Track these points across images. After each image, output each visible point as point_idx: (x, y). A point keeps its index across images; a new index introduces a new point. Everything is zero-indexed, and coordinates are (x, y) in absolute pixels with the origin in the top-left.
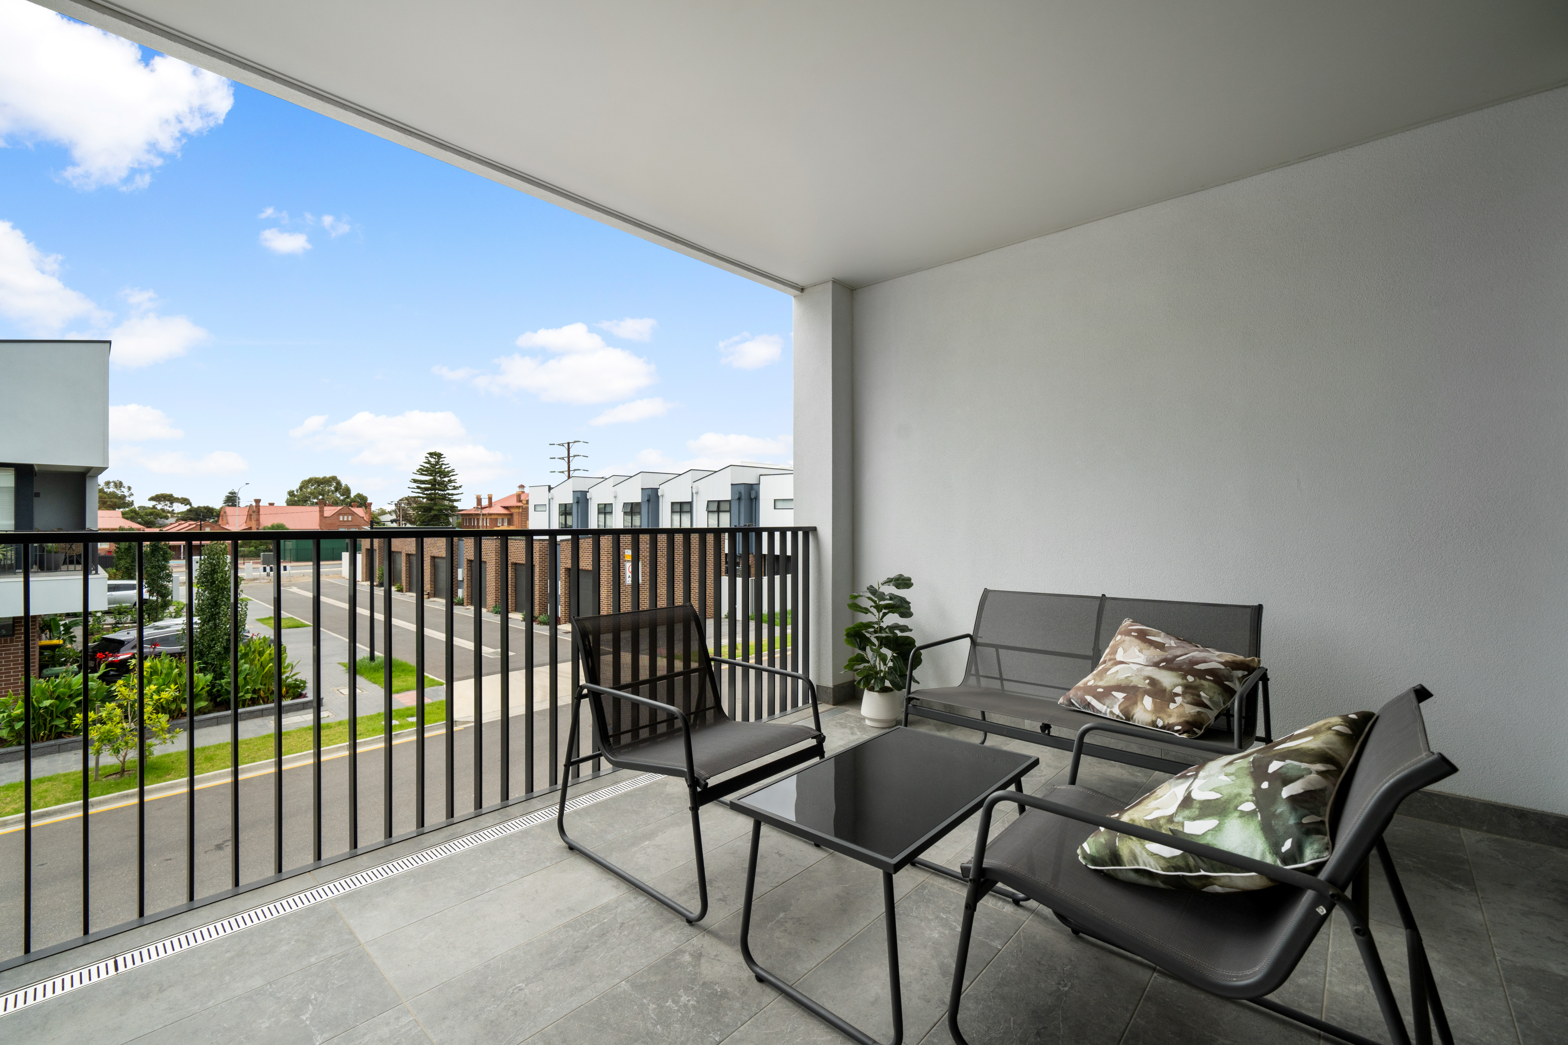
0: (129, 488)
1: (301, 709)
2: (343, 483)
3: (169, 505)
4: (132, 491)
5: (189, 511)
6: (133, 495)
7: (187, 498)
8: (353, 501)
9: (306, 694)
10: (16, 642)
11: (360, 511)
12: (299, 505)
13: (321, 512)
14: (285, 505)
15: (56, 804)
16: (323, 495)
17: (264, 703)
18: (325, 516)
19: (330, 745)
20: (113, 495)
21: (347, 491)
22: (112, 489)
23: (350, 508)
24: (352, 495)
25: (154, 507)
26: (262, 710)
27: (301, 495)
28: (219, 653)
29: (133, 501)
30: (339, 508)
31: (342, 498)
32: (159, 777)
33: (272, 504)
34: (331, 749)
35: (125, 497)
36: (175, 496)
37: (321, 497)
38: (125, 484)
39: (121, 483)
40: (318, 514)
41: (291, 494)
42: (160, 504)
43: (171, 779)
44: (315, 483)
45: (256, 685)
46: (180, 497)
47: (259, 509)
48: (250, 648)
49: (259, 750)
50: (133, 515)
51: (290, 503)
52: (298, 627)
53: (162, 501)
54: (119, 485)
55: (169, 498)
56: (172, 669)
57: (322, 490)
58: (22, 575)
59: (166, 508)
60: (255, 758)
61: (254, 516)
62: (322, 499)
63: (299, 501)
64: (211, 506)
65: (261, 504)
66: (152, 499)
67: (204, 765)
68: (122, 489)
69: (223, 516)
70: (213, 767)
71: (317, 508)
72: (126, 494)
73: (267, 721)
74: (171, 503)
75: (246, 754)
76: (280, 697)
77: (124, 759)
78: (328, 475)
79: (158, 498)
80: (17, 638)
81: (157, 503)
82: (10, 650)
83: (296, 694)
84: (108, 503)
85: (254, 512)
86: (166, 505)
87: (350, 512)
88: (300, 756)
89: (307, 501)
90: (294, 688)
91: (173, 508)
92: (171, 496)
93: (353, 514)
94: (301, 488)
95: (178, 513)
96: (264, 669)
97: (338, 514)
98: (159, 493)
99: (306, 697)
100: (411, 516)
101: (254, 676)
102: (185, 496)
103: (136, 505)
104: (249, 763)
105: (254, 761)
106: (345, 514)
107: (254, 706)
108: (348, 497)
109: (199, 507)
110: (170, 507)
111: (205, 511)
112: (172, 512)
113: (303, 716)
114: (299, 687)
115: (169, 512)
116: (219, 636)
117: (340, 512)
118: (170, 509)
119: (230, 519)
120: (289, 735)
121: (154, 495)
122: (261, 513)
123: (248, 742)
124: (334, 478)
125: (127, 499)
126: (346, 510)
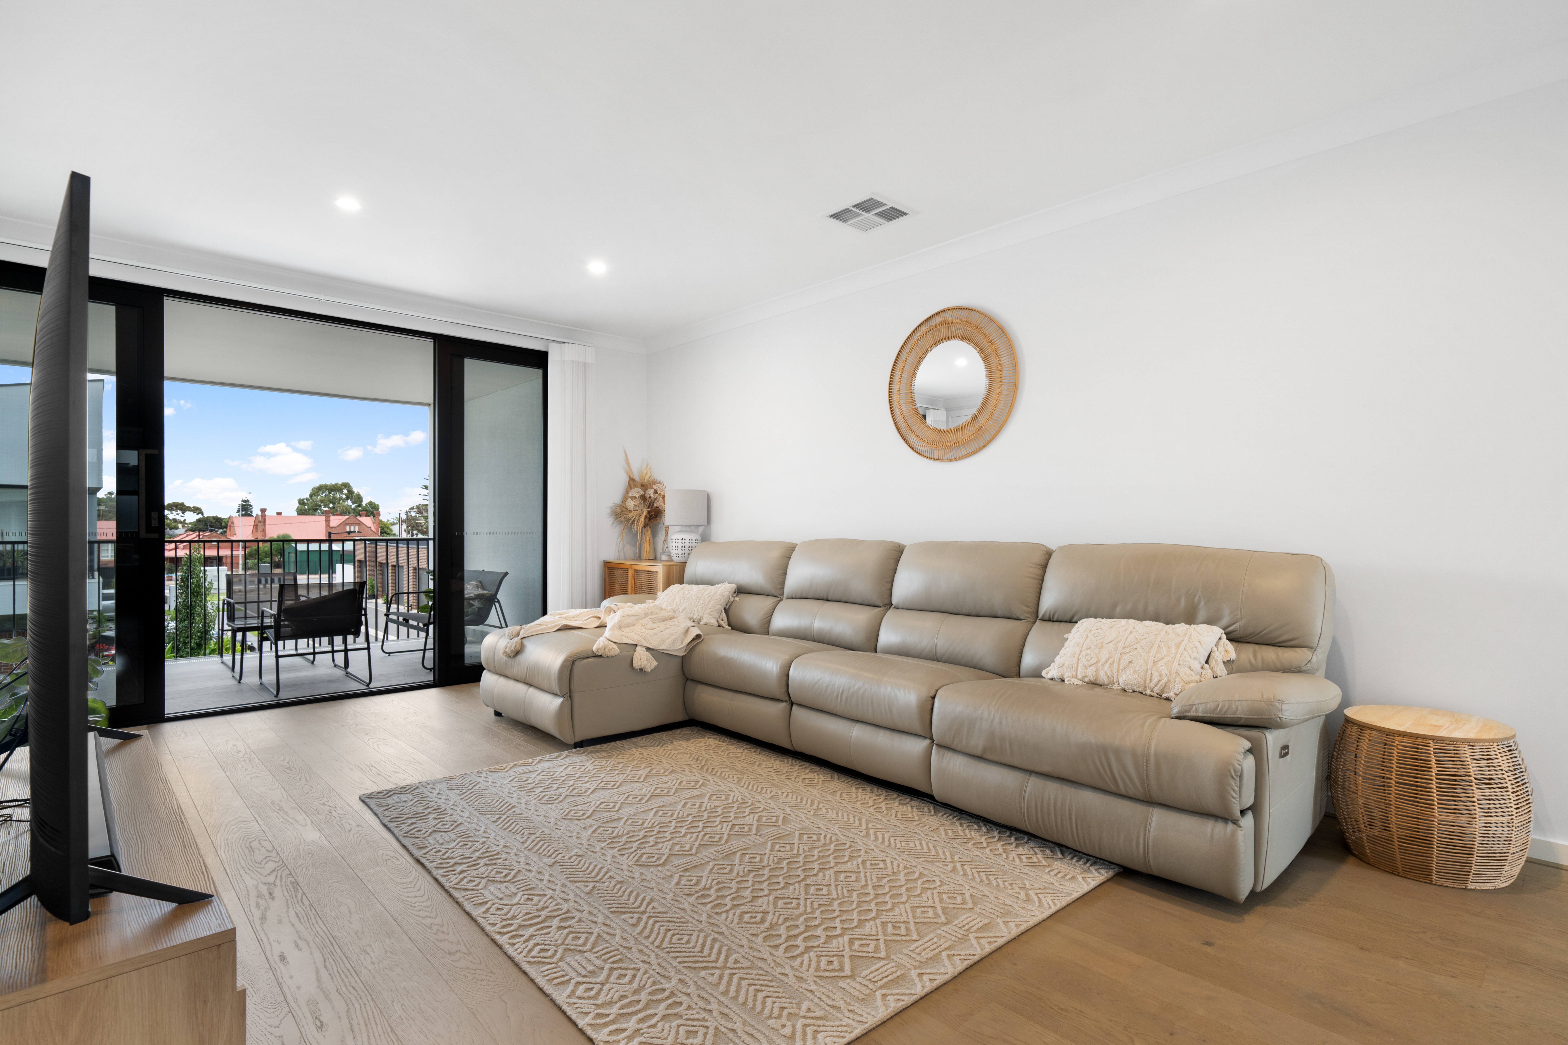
2: (356, 490)
3: (180, 514)
5: (199, 521)
8: (365, 510)
11: (367, 521)
12: (309, 514)
13: (328, 521)
14: (295, 514)
16: (334, 503)
18: (331, 525)
21: (358, 499)
23: (358, 518)
24: (364, 504)
27: (311, 503)
30: (346, 517)
31: (353, 506)
33: (279, 514)
36: (187, 504)
37: (331, 505)
40: (324, 524)
41: (301, 502)
42: (171, 513)
44: (326, 489)
46: (191, 506)
47: (265, 519)
51: (301, 512)
53: (173, 510)
55: (181, 507)
57: (333, 498)
59: (178, 517)
61: (260, 527)
62: (334, 508)
63: (309, 509)
64: (219, 516)
65: (267, 513)
69: (230, 526)
71: (323, 518)
74: (183, 513)
78: (340, 482)
85: (260, 522)
86: (178, 514)
87: (357, 522)
89: (317, 509)
91: (185, 518)
92: (182, 504)
93: (360, 524)
94: (311, 496)
95: (190, 523)
97: (345, 523)
100: (422, 526)
102: (196, 505)
106: (352, 524)
108: (360, 506)
109: (208, 517)
110: (182, 516)
111: (215, 521)
112: (183, 523)
115: (181, 522)
117: (347, 522)
118: (182, 519)
119: (237, 530)
122: (267, 523)
124: (346, 485)
126: (353, 520)
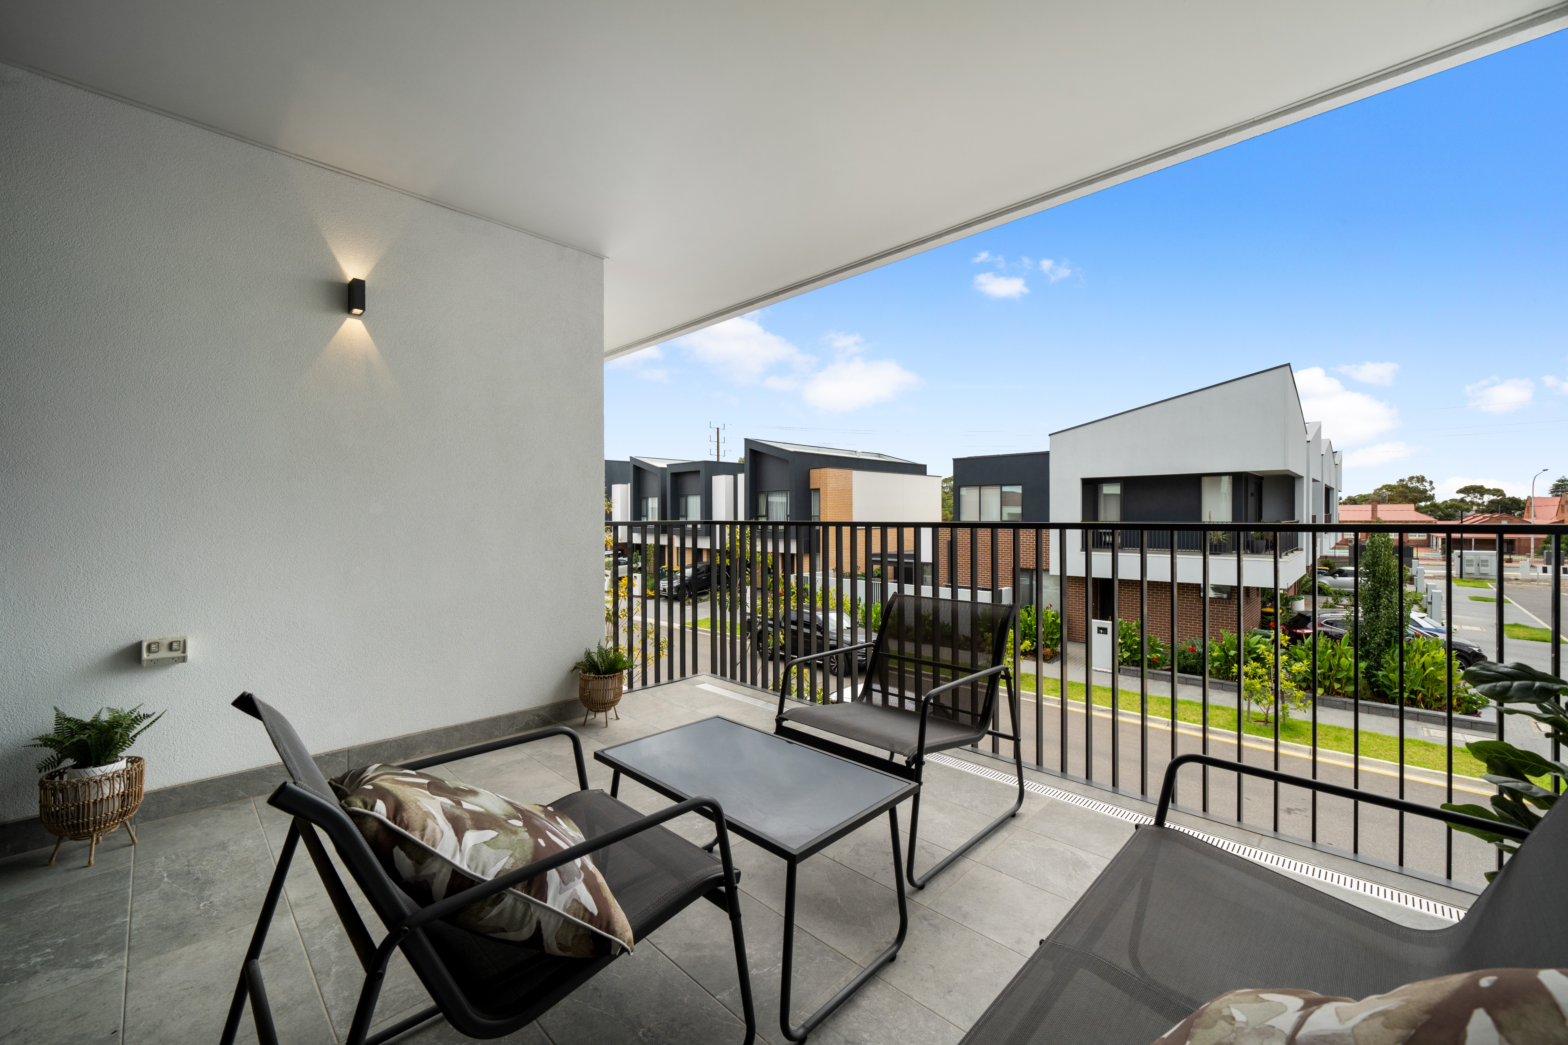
0: (1431, 483)
1: (1468, 728)
3: (1479, 497)
4: (1433, 485)
5: (1495, 502)
6: (1434, 488)
7: (1500, 488)
9: (1480, 713)
10: (1232, 604)
15: (1216, 727)
17: (1426, 708)
19: (1475, 776)
20: (1415, 489)
22: (1415, 484)
25: (1462, 500)
26: (1418, 714)
28: (1379, 645)
29: (1434, 494)
32: (1290, 737)
34: (1474, 781)
35: (1426, 491)
36: (1486, 487)
38: (1428, 479)
39: (1423, 477)
42: (1469, 496)
43: (1297, 742)
45: (1414, 686)
46: (1492, 489)
48: (1412, 647)
49: (1390, 749)
50: (1434, 509)
52: (1545, 641)
53: (1471, 493)
54: (1421, 479)
55: (1480, 490)
56: (1326, 648)
58: (1236, 555)
59: (1475, 500)
60: (1381, 755)
64: (1517, 497)
66: (1458, 492)
67: (1330, 743)
68: (1424, 483)
69: (1528, 507)
70: (1337, 748)
72: (1428, 488)
73: (1420, 726)
74: (1482, 495)
75: (1375, 748)
76: (1450, 709)
77: (1267, 712)
79: (1467, 490)
80: (1233, 601)
81: (1466, 496)
82: (1229, 609)
83: (1470, 709)
84: (1410, 497)
86: (1476, 497)
88: (1430, 773)
90: (1469, 703)
91: (1484, 500)
92: (1481, 487)
95: (1485, 505)
96: (1425, 670)
98: (1468, 485)
99: (1480, 717)
101: (1412, 675)
102: (1497, 487)
103: (1439, 500)
104: (1371, 757)
105: (1377, 758)
107: (1412, 707)
109: (1506, 498)
110: (1479, 499)
111: (1510, 502)
112: (1481, 504)
113: (1466, 736)
114: (1475, 703)
115: (1477, 504)
116: (1379, 627)
118: (1480, 501)
119: (1539, 511)
120: (1433, 749)
121: (1462, 487)
123: (1385, 738)
125: (1429, 493)
